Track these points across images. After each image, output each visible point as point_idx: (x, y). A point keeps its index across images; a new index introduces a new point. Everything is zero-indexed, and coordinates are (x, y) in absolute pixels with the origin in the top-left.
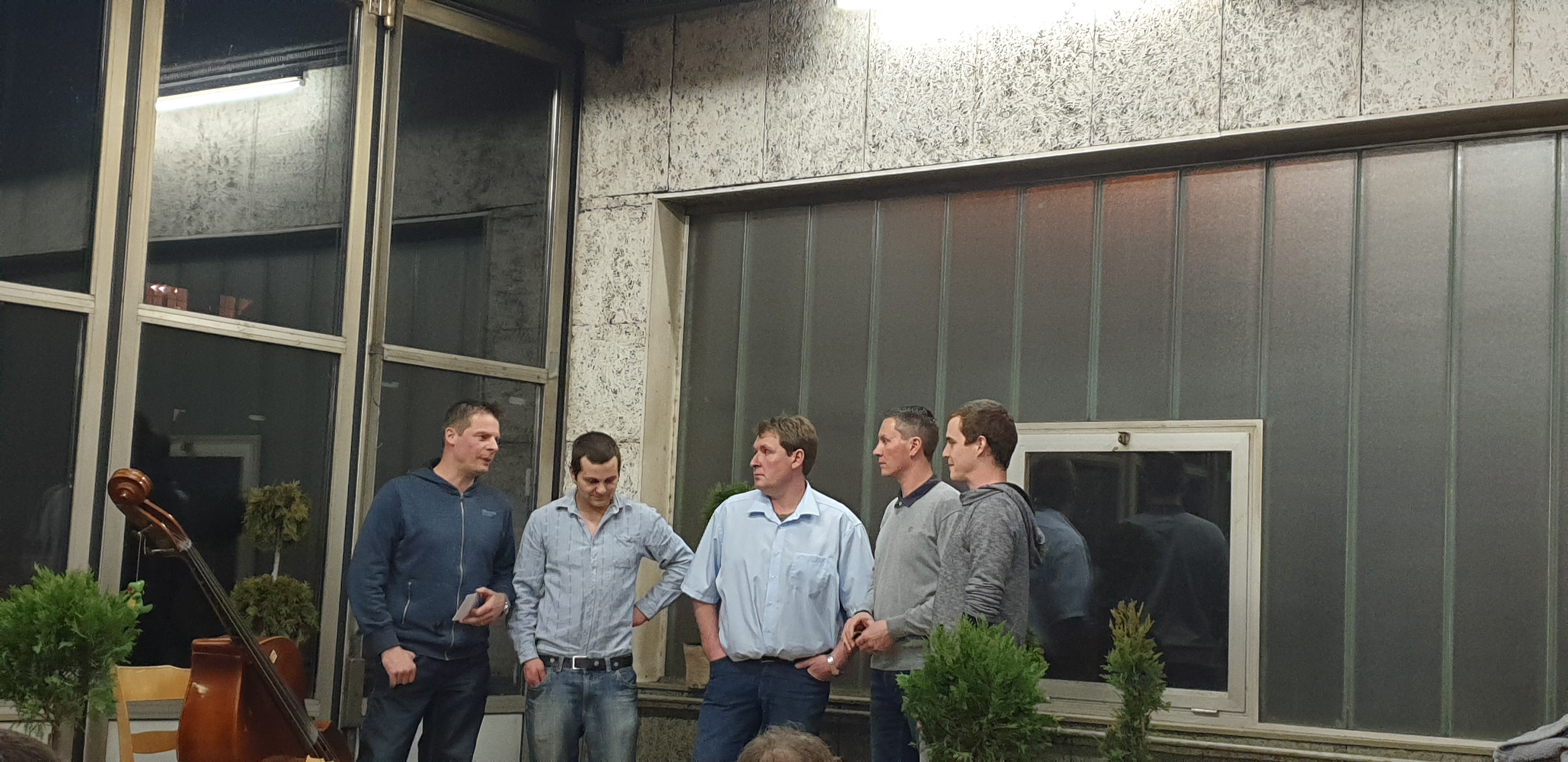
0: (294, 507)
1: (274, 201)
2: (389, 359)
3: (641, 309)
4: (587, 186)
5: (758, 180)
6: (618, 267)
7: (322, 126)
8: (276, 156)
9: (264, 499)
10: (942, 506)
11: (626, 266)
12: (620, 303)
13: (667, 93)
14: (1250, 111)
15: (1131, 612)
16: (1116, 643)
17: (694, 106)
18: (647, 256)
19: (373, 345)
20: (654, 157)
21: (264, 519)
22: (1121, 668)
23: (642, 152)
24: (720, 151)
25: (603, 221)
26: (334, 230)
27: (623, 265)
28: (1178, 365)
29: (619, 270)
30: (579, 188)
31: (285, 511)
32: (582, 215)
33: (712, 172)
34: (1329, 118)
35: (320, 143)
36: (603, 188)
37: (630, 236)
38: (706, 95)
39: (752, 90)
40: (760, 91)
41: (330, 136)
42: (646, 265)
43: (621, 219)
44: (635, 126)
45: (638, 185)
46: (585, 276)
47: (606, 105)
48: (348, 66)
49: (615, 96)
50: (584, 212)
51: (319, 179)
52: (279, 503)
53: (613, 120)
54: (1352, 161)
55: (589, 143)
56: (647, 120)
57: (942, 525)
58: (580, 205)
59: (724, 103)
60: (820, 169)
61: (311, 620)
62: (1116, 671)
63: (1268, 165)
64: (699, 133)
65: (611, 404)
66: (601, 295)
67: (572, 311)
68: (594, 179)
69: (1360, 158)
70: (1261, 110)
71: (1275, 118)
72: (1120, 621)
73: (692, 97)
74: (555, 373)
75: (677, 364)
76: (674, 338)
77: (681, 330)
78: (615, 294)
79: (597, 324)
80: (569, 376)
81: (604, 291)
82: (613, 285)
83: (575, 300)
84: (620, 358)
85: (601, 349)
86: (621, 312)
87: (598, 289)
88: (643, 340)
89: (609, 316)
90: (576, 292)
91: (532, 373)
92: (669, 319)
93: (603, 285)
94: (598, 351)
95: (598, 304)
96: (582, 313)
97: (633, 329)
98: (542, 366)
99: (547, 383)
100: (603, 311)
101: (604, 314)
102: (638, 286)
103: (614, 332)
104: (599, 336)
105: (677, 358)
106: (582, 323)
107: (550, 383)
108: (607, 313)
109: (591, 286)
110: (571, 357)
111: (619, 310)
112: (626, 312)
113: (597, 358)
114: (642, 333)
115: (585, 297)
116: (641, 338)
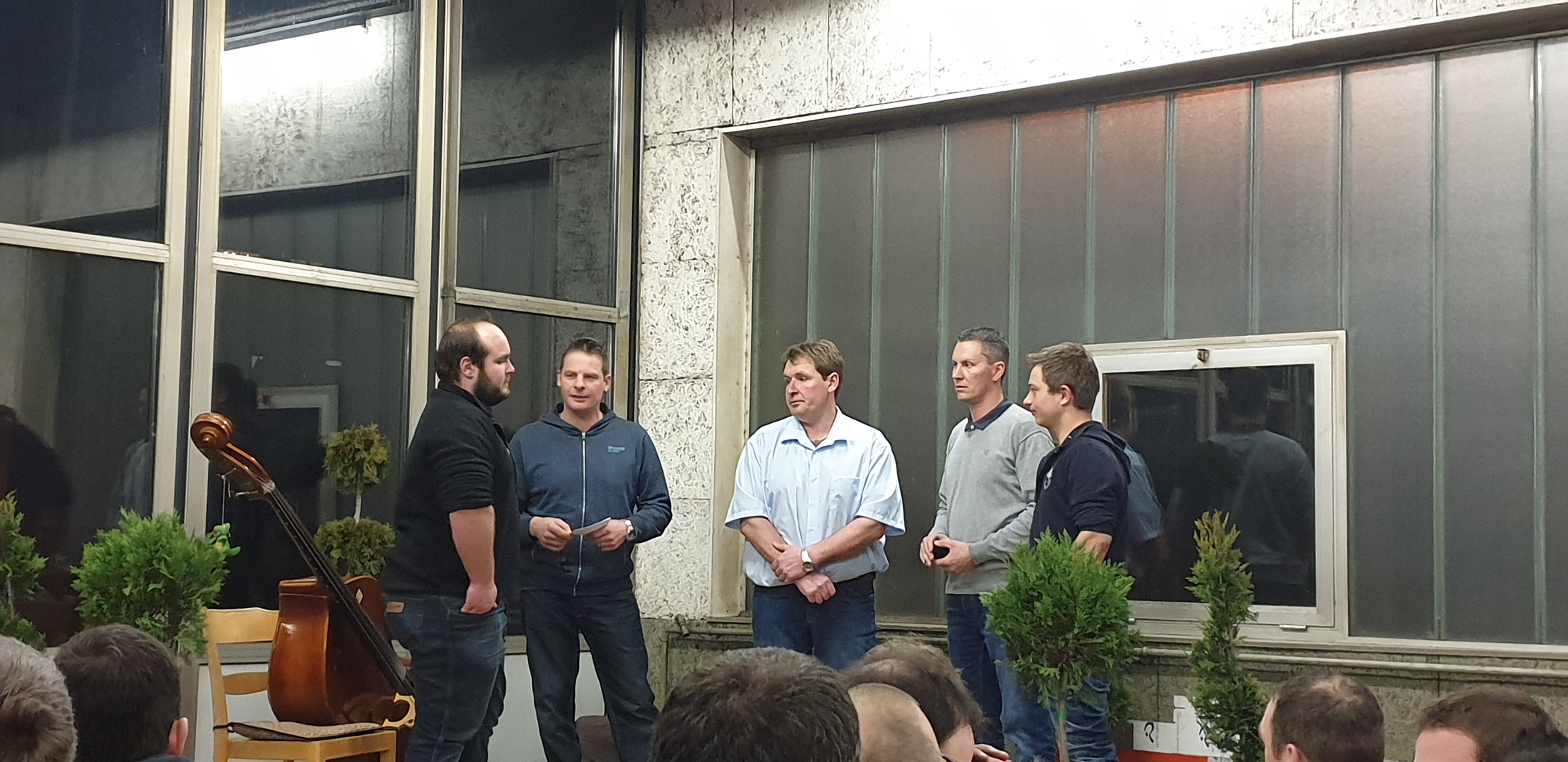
0: (372, 450)
1: (342, 152)
2: (461, 302)
3: (710, 245)
4: (652, 123)
5: (823, 110)
6: (685, 204)
7: (386, 75)
8: (343, 106)
9: (344, 443)
10: (1020, 428)
11: (693, 202)
12: (689, 239)
13: (728, 26)
14: (1325, 17)
15: (1216, 523)
17: (756, 38)
18: (714, 191)
19: (444, 288)
20: (717, 91)
21: (344, 464)
22: (1207, 580)
23: (706, 87)
24: (784, 82)
25: (668, 158)
26: (403, 177)
27: (690, 201)
28: (1256, 279)
29: (687, 207)
30: (644, 126)
31: (364, 454)
32: (647, 153)
33: (776, 103)
34: (1404, 21)
35: (385, 92)
36: (668, 125)
37: (696, 172)
38: (768, 25)
39: (814, 18)
40: (822, 19)
41: (395, 84)
42: (714, 199)
43: (686, 154)
44: (697, 61)
45: (702, 120)
46: (652, 214)
47: (668, 41)
48: (410, 13)
49: (676, 30)
50: (649, 149)
51: (385, 128)
52: (358, 447)
53: (675, 55)
54: (1430, 63)
55: (653, 80)
56: (710, 54)
57: (1021, 447)
58: (645, 142)
59: (787, 33)
60: (885, 96)
62: (1202, 582)
63: (1344, 71)
64: (762, 65)
65: (683, 340)
66: (669, 233)
67: (641, 249)
68: (659, 116)
69: (1437, 60)
70: (1335, 15)
71: (1350, 23)
72: (1205, 532)
73: (754, 28)
74: (626, 312)
75: (748, 299)
76: (744, 272)
77: (751, 265)
78: (683, 231)
79: (666, 261)
80: (640, 314)
81: (673, 228)
82: (681, 221)
83: (643, 238)
84: (691, 295)
85: (670, 286)
86: (690, 249)
87: (666, 226)
88: (713, 276)
89: (678, 253)
90: (645, 230)
91: (603, 313)
92: (738, 253)
93: (671, 223)
94: (668, 288)
95: (666, 241)
96: (650, 251)
97: (702, 265)
98: (613, 306)
99: (619, 322)
100: (672, 248)
101: (672, 251)
102: (705, 221)
103: (683, 268)
104: (668, 273)
105: (747, 293)
106: (651, 260)
107: (622, 322)
108: (675, 250)
109: (659, 223)
110: (642, 296)
111: (687, 246)
112: (695, 248)
113: (667, 295)
114: (711, 269)
115: (653, 235)
116: (711, 274)
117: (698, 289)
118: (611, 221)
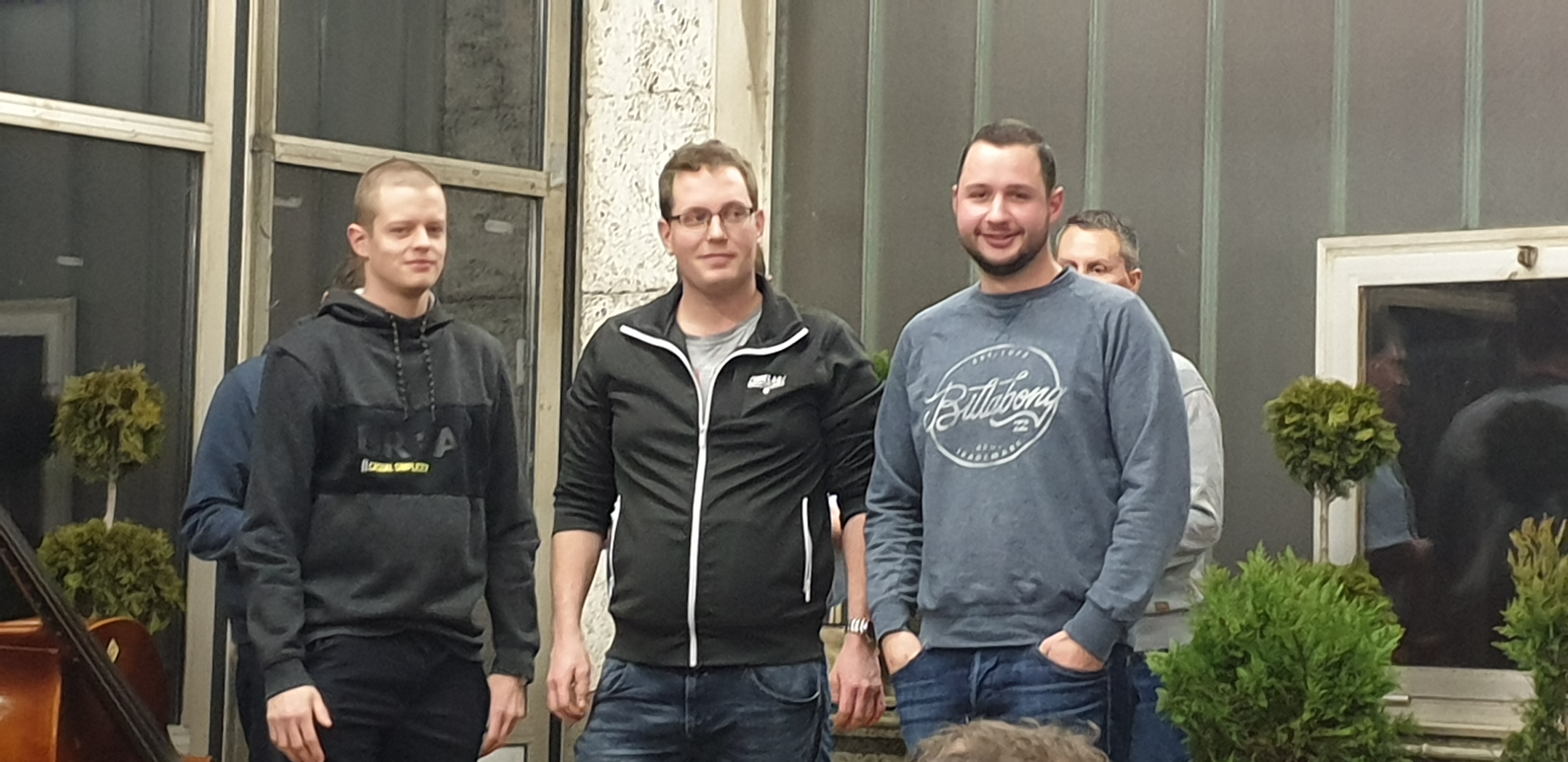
0: (135, 408)
2: (285, 159)
3: (701, 65)
9: (86, 395)
12: (666, 56)
15: (1544, 537)
19: (258, 135)
21: (88, 429)
22: (1529, 631)
31: (121, 414)
46: (605, 13)
52: (111, 401)
61: (171, 594)
62: (1520, 635)
66: (635, 44)
67: (586, 73)
72: (1525, 551)
74: (561, 178)
75: (764, 158)
76: (758, 113)
77: (770, 100)
78: (657, 42)
79: (628, 93)
80: (584, 183)
81: (640, 37)
82: (653, 26)
83: (590, 54)
85: (635, 135)
86: (668, 72)
87: (629, 34)
88: (707, 117)
89: (648, 78)
90: (592, 41)
91: (522, 179)
92: (748, 81)
93: (637, 27)
94: (631, 139)
95: (629, 60)
96: (602, 77)
97: (689, 100)
98: (538, 167)
99: (549, 195)
100: (637, 71)
101: (639, 77)
102: (694, 27)
103: (657, 105)
104: (631, 113)
105: (763, 148)
106: (603, 92)
107: (554, 193)
108: (644, 75)
109: (616, 29)
110: (586, 152)
111: (663, 69)
112: (676, 71)
113: (628, 152)
114: (703, 107)
115: (606, 49)
116: (704, 115)
118: (535, 22)
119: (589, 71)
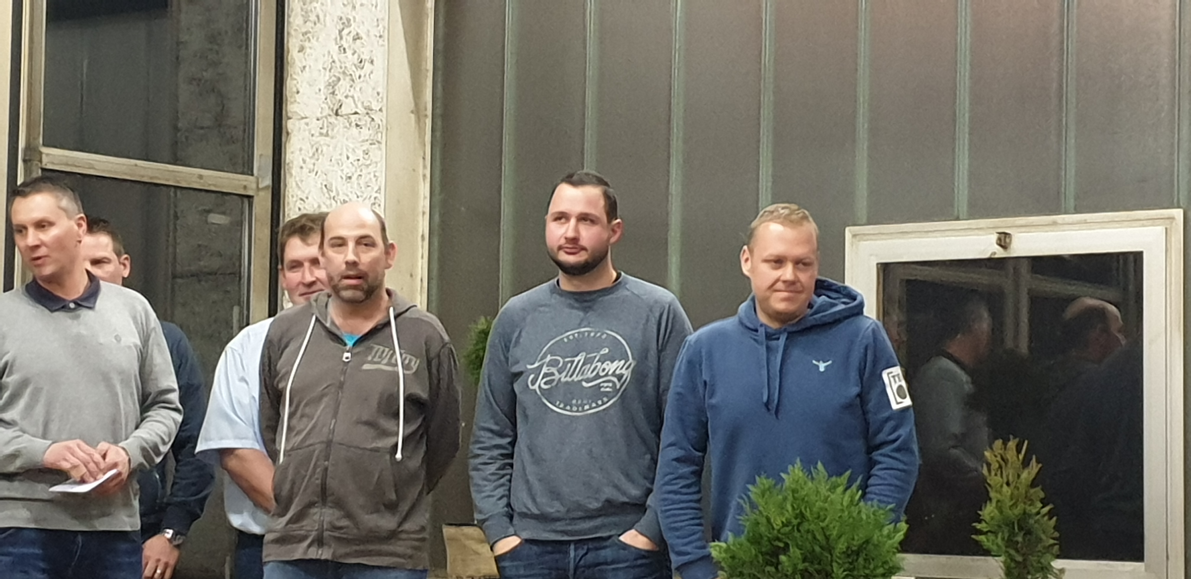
2: (50, 166)
3: (376, 94)
6: (343, 42)
11: (355, 39)
12: (348, 87)
15: (1011, 454)
16: (992, 494)
18: (381, 26)
19: (27, 149)
22: (1000, 526)
27: (350, 39)
29: (346, 45)
42: (380, 37)
46: (301, 54)
62: (993, 530)
66: (325, 78)
67: (287, 100)
72: (997, 465)
74: (268, 181)
75: (425, 167)
76: (420, 131)
77: (429, 122)
78: (341, 76)
79: (319, 115)
80: (285, 185)
81: (328, 73)
82: (338, 64)
83: (290, 85)
84: (351, 160)
85: (325, 148)
86: (350, 100)
87: (320, 71)
88: (380, 135)
89: (334, 105)
90: (291, 75)
91: (237, 182)
92: (412, 106)
93: (325, 66)
94: (322, 151)
95: (320, 90)
96: (299, 103)
97: (366, 121)
98: (250, 172)
99: (258, 195)
100: (326, 99)
101: (327, 103)
102: (370, 65)
103: (342, 125)
104: (322, 131)
105: (424, 158)
106: (299, 115)
107: (262, 194)
108: (331, 101)
109: (310, 67)
110: (287, 161)
111: (346, 97)
112: (356, 99)
113: (320, 161)
114: (377, 126)
115: (302, 82)
116: (377, 133)
117: (360, 154)
118: (247, 62)
119: (289, 99)
